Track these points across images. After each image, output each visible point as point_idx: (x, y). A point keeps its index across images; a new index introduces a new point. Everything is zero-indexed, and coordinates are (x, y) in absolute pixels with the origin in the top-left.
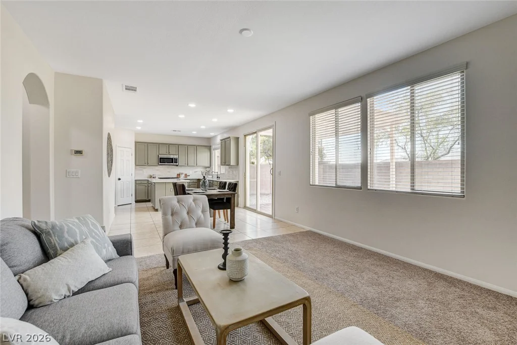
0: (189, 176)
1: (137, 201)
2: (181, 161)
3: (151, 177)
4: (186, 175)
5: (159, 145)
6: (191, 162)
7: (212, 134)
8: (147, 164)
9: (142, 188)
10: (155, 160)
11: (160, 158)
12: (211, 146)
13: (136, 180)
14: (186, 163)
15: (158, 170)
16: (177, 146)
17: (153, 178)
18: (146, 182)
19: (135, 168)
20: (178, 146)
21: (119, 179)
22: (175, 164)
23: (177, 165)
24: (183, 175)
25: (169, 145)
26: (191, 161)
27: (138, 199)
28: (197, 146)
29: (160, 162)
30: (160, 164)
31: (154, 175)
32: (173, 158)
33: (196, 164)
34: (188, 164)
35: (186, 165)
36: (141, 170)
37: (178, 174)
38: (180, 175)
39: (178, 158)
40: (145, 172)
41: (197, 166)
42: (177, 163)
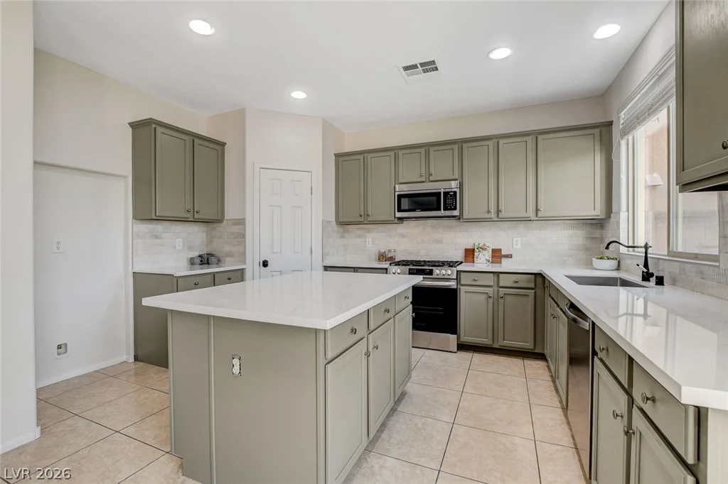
0: (509, 256)
2: (471, 203)
3: (381, 257)
4: (497, 255)
5: (397, 153)
6: (513, 201)
8: (366, 220)
11: (400, 197)
12: (610, 124)
13: (326, 268)
14: (493, 209)
15: (403, 236)
16: (456, 147)
17: (388, 259)
20: (460, 145)
21: (265, 264)
22: (448, 213)
23: (458, 218)
24: (488, 255)
25: (428, 147)
26: (514, 198)
28: (537, 134)
29: (400, 210)
30: (399, 215)
31: (389, 251)
32: (440, 193)
33: (537, 210)
34: (498, 211)
35: (493, 215)
36: (360, 236)
37: (467, 250)
38: (476, 254)
39: (458, 190)
40: (371, 242)
41: (536, 217)
42: (455, 209)
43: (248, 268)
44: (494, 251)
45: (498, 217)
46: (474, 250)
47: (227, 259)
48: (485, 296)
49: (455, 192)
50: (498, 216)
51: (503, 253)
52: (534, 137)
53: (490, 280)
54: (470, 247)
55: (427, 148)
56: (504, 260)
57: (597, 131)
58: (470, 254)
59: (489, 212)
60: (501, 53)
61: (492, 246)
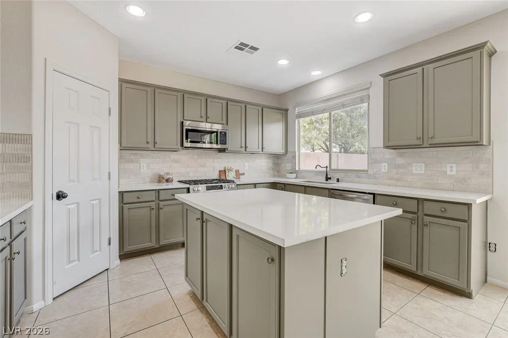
0: (244, 174)
1: (125, 256)
2: (233, 141)
3: (160, 179)
4: (238, 174)
5: (184, 95)
6: (253, 143)
7: (316, 74)
8: (154, 147)
9: (142, 213)
10: (174, 135)
11: (188, 131)
12: (287, 110)
13: (122, 194)
14: (243, 146)
15: (176, 161)
16: (224, 102)
17: (167, 181)
18: (153, 196)
19: (120, 157)
20: (227, 102)
21: (60, 196)
22: (221, 147)
23: (225, 150)
24: (233, 173)
27: (128, 248)
28: (262, 107)
29: (187, 141)
30: (186, 144)
31: (168, 174)
32: (218, 132)
33: (262, 148)
34: (246, 147)
35: (243, 149)
37: (221, 171)
38: (227, 174)
40: (145, 166)
41: (262, 152)
42: (225, 144)
43: (36, 204)
44: (236, 171)
46: (225, 171)
49: (226, 133)
50: (246, 151)
51: (240, 172)
54: (223, 169)
55: (205, 98)
56: (241, 176)
57: (283, 112)
58: (223, 174)
59: (241, 147)
60: (283, 62)
61: (235, 169)
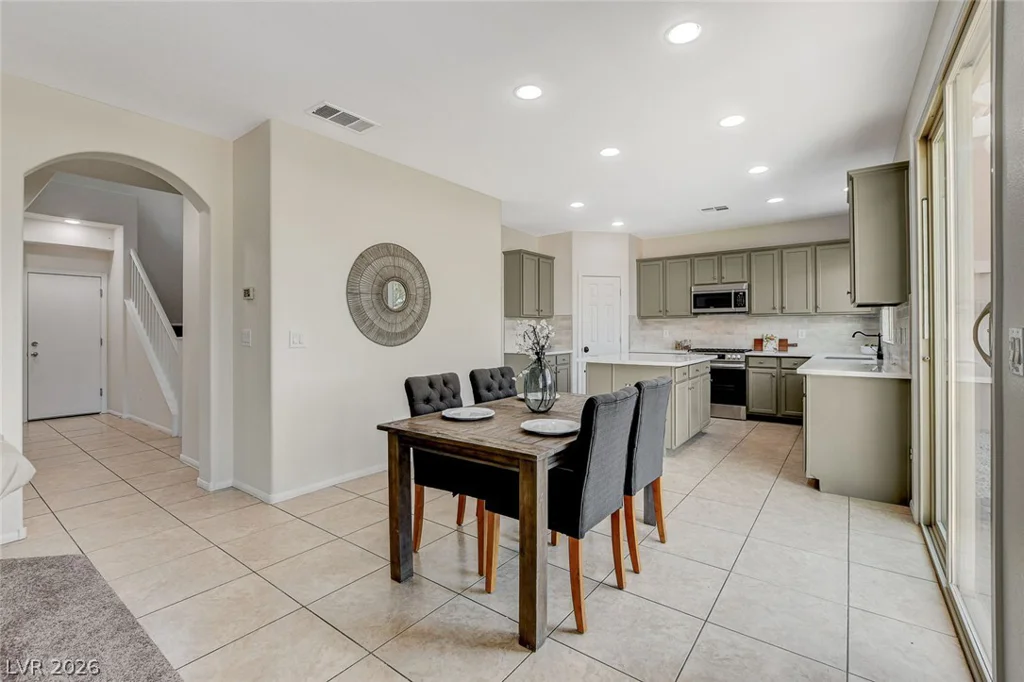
0: (796, 345)
2: (758, 300)
3: (678, 346)
4: (784, 344)
8: (665, 314)
11: (696, 296)
14: (778, 305)
15: (697, 328)
16: (745, 255)
17: (684, 349)
19: (636, 324)
20: (749, 254)
21: (586, 350)
22: (738, 310)
23: (747, 313)
24: (775, 344)
25: (720, 255)
26: (795, 298)
28: (816, 245)
29: (695, 307)
30: (694, 310)
31: (685, 341)
32: (730, 293)
33: (816, 307)
34: (783, 308)
35: (778, 311)
36: (657, 328)
37: (756, 340)
38: (764, 344)
39: (747, 291)
40: (668, 334)
41: (816, 312)
42: (744, 306)
43: (574, 352)
44: (780, 341)
45: (782, 312)
46: (762, 340)
47: (556, 346)
48: (769, 376)
49: (744, 293)
51: (789, 342)
52: (813, 247)
53: (774, 363)
54: (760, 337)
55: (719, 257)
56: (789, 348)
58: (759, 343)
59: (774, 308)
61: (779, 336)
